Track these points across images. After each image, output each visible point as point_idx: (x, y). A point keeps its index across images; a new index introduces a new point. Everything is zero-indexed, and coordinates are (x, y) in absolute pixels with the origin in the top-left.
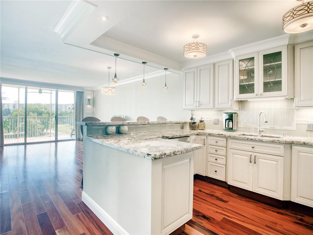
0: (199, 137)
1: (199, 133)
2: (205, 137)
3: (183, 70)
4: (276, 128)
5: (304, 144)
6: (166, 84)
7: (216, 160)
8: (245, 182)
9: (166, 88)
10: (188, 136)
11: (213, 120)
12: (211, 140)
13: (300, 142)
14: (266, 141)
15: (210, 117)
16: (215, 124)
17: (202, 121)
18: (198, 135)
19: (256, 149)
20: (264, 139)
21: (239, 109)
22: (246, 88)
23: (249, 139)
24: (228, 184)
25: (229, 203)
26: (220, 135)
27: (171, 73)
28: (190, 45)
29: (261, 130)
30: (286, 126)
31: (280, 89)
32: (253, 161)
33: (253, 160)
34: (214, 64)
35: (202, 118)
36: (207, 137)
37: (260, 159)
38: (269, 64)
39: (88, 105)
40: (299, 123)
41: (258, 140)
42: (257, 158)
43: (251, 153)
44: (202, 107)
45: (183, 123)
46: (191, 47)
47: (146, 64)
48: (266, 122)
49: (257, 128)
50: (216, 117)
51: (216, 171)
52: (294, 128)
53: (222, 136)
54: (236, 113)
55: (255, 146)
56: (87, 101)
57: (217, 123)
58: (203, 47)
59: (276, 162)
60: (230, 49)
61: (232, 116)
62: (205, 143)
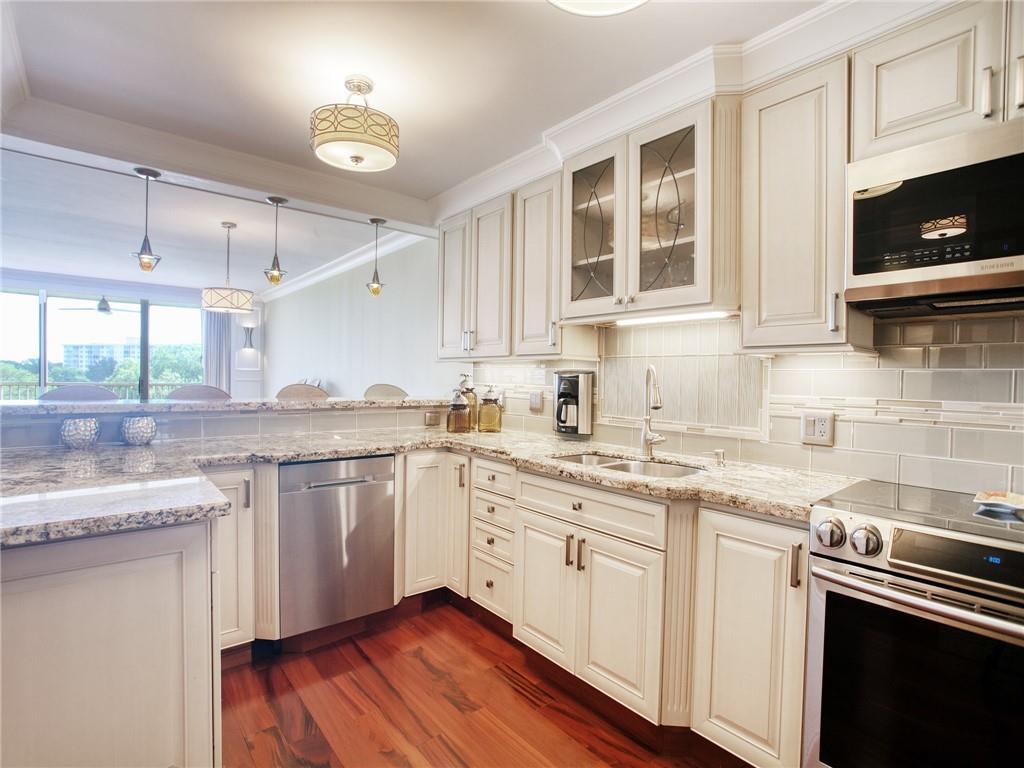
0: (452, 456)
1: (449, 445)
2: (464, 460)
3: (439, 222)
4: (709, 431)
5: (734, 502)
6: (376, 272)
7: (491, 542)
8: (556, 638)
9: (375, 286)
11: (528, 396)
13: (721, 494)
14: (609, 485)
15: (522, 387)
16: (532, 410)
17: (491, 400)
18: (449, 450)
19: (589, 516)
20: (605, 478)
21: (600, 357)
22: (593, 278)
23: (565, 474)
24: (514, 636)
25: (476, 712)
26: (499, 455)
29: (651, 435)
30: (738, 425)
31: (688, 278)
32: (574, 557)
33: (576, 557)
34: (513, 197)
35: (490, 391)
36: (470, 460)
37: (595, 556)
39: (245, 347)
40: (782, 413)
41: (588, 479)
42: (586, 548)
43: (571, 530)
44: (482, 350)
45: (435, 407)
47: (286, 205)
48: (656, 408)
50: (538, 389)
51: (490, 585)
52: (761, 432)
53: (503, 456)
54: (593, 373)
55: (584, 503)
56: (243, 336)
57: (537, 405)
59: (641, 572)
60: (544, 134)
61: (577, 383)
62: (466, 481)
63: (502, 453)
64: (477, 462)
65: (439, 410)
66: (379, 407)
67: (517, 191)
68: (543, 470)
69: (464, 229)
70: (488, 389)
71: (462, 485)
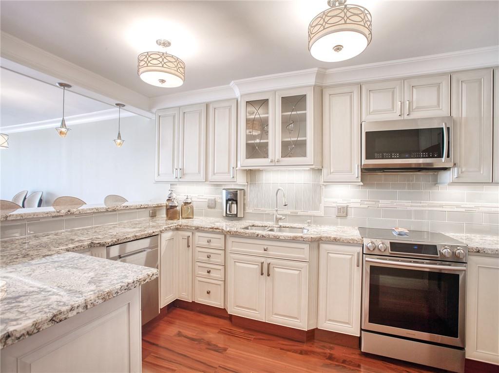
0: (180, 232)
1: (179, 227)
2: (190, 234)
3: (154, 110)
4: (300, 213)
5: (335, 240)
6: (119, 134)
7: (209, 272)
8: (254, 308)
9: (119, 141)
10: (154, 234)
11: (207, 200)
12: (200, 239)
13: (330, 237)
14: (284, 238)
15: (203, 196)
16: (209, 207)
17: (188, 203)
18: (177, 229)
19: (271, 252)
20: (281, 236)
21: (247, 183)
22: (256, 150)
23: (259, 236)
24: (229, 313)
26: (214, 230)
27: (134, 115)
28: (148, 54)
29: (279, 216)
30: (312, 210)
31: (304, 155)
32: (265, 271)
33: (266, 271)
34: (207, 105)
35: (187, 198)
36: (193, 233)
37: (275, 269)
38: (290, 113)
40: (327, 205)
41: (272, 237)
42: (271, 266)
43: (263, 260)
44: (187, 178)
46: (150, 59)
48: (286, 205)
49: (274, 214)
50: (212, 197)
51: (208, 293)
52: (320, 213)
53: (218, 231)
54: (243, 189)
55: (269, 247)
57: (212, 205)
58: (176, 63)
59: (298, 272)
60: (233, 82)
61: (237, 194)
62: (190, 245)
63: (217, 229)
64: (198, 234)
65: (155, 208)
66: (130, 209)
67: (211, 102)
68: (247, 235)
69: (174, 117)
70: (186, 197)
71: (189, 246)
